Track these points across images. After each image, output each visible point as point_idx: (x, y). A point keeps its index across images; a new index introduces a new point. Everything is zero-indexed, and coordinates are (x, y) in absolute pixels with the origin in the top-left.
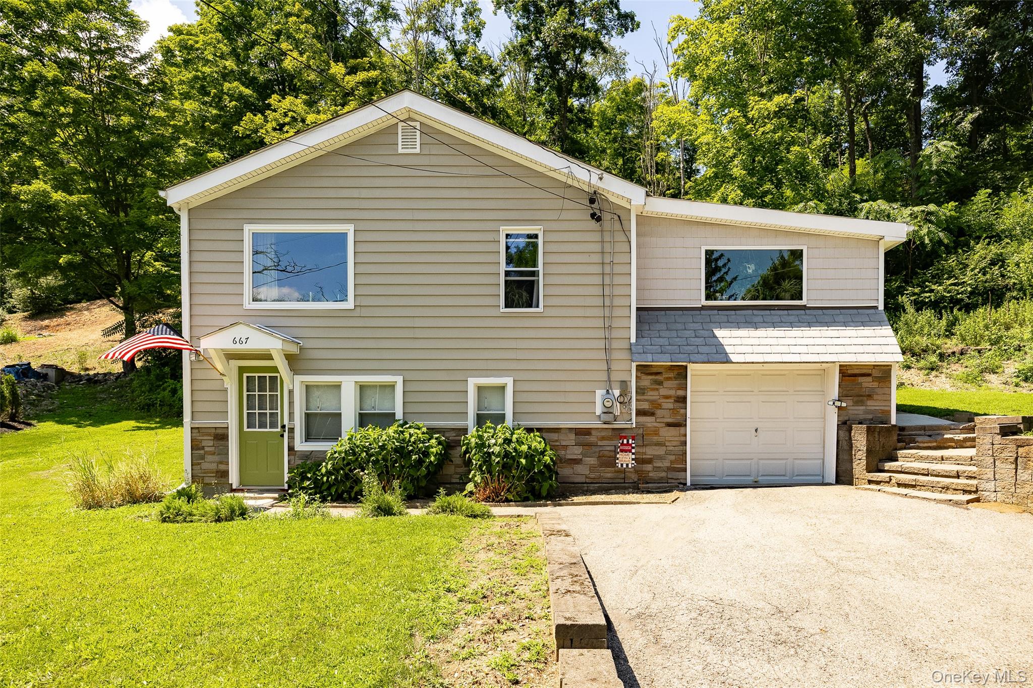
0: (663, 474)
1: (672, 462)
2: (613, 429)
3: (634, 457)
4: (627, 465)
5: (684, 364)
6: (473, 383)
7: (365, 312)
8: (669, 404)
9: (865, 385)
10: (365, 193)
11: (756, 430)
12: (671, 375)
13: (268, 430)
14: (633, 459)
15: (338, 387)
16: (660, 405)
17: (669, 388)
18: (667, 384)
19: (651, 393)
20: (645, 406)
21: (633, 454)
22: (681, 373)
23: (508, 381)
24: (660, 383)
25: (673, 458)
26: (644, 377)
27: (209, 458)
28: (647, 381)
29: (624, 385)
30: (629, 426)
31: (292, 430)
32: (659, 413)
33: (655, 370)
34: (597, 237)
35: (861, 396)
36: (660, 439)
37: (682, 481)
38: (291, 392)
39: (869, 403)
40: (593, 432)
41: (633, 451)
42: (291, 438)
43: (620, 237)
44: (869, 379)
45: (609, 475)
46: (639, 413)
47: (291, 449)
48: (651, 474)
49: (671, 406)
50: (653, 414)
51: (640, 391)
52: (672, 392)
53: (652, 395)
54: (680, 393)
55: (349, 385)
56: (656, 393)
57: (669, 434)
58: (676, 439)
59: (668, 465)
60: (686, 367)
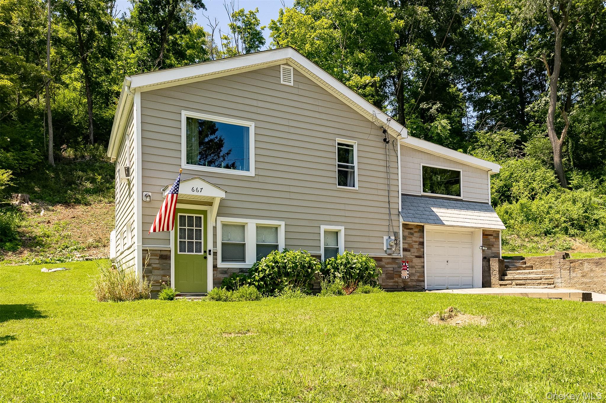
0: (414, 283)
1: (418, 277)
2: (392, 258)
3: (408, 272)
4: (405, 277)
5: (422, 224)
6: (324, 228)
7: (261, 179)
8: (416, 246)
9: (491, 240)
10: (260, 104)
11: (447, 262)
12: (417, 230)
13: (194, 253)
14: (408, 274)
15: (243, 227)
16: (413, 246)
17: (416, 237)
18: (416, 235)
19: (408, 239)
20: (406, 246)
21: (408, 271)
22: (421, 229)
23: (342, 228)
24: (412, 234)
25: (418, 274)
26: (406, 230)
27: (156, 272)
28: (407, 232)
29: (396, 234)
30: (400, 257)
31: (215, 254)
32: (412, 250)
33: (410, 227)
34: (382, 151)
35: (490, 245)
36: (413, 265)
37: (423, 287)
38: (215, 228)
39: (493, 249)
40: (383, 260)
41: (408, 269)
42: (215, 259)
43: (392, 153)
44: (492, 237)
45: (391, 284)
46: (405, 250)
47: (215, 267)
48: (409, 284)
49: (417, 247)
50: (409, 251)
51: (404, 238)
52: (417, 239)
53: (409, 240)
54: (421, 240)
55: (251, 225)
56: (410, 239)
57: (416, 261)
58: (420, 264)
59: (416, 278)
60: (423, 227)
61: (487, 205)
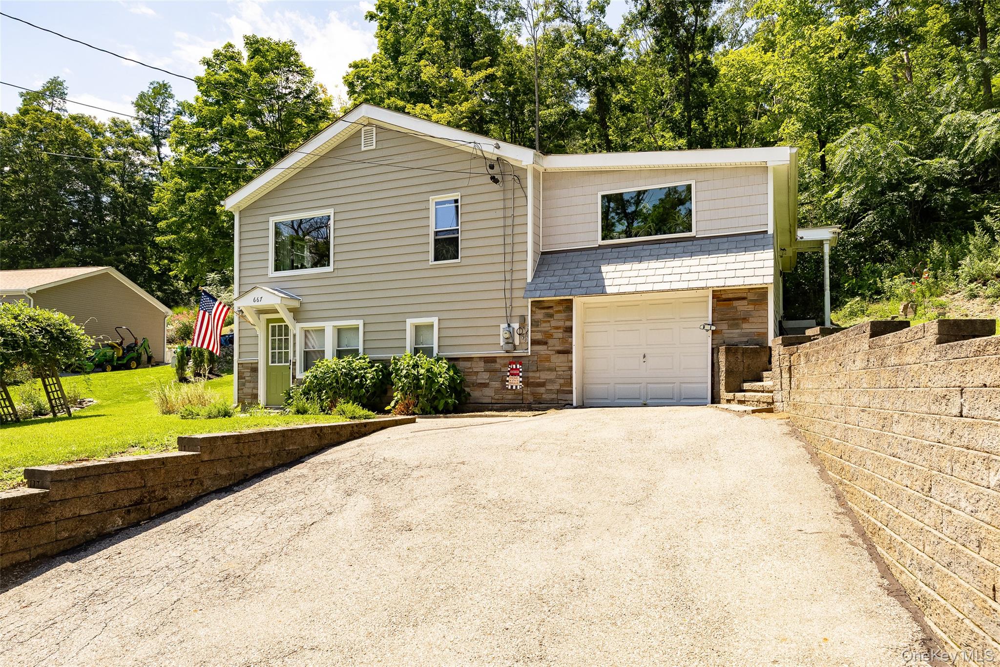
0: (554, 396)
1: (561, 385)
2: (513, 357)
3: (521, 379)
4: (516, 386)
5: (570, 297)
6: (411, 322)
7: (340, 273)
8: (559, 334)
9: (740, 308)
10: (341, 184)
11: (644, 357)
12: (561, 308)
13: (283, 364)
14: (520, 382)
15: (322, 331)
16: (552, 335)
17: (558, 320)
18: (557, 316)
19: (544, 325)
20: (539, 336)
21: (521, 377)
22: (568, 305)
23: (435, 320)
24: (551, 316)
25: (562, 381)
26: (538, 311)
27: (248, 385)
28: (540, 314)
29: (523, 319)
30: (525, 354)
31: (294, 364)
32: (551, 342)
33: (546, 305)
34: (500, 196)
35: (737, 319)
36: (552, 365)
37: (570, 402)
38: (294, 336)
39: (745, 326)
40: (498, 360)
41: (521, 374)
42: (294, 369)
43: (519, 193)
44: (745, 302)
45: (510, 397)
46: (534, 342)
47: (294, 377)
48: (544, 396)
49: (561, 336)
50: (546, 343)
51: (535, 323)
52: (561, 324)
53: (545, 327)
54: (568, 324)
55: (329, 328)
56: (548, 325)
57: (558, 360)
58: (565, 364)
59: (558, 387)
60: (571, 301)
61: (762, 236)
